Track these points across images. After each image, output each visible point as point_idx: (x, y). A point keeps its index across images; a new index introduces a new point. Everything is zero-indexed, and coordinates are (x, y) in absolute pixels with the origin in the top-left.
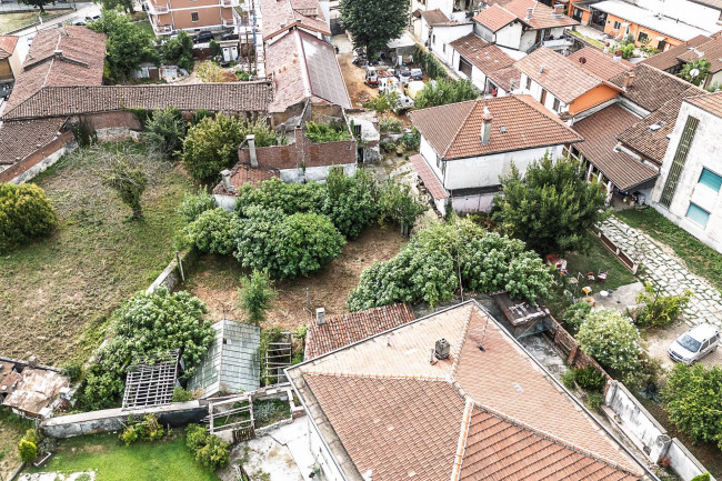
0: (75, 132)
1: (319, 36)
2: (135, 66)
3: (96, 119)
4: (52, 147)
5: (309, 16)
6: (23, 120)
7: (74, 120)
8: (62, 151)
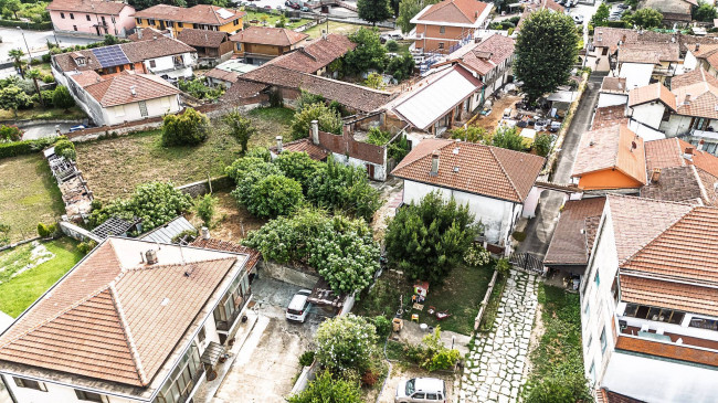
0: (270, 96)
1: (475, 74)
2: (365, 70)
3: (284, 91)
4: (251, 100)
5: (481, 58)
6: (248, 80)
7: (274, 89)
8: (257, 105)
